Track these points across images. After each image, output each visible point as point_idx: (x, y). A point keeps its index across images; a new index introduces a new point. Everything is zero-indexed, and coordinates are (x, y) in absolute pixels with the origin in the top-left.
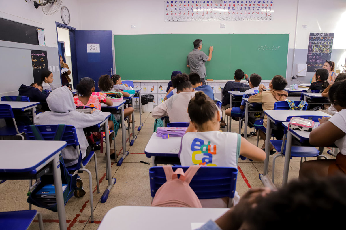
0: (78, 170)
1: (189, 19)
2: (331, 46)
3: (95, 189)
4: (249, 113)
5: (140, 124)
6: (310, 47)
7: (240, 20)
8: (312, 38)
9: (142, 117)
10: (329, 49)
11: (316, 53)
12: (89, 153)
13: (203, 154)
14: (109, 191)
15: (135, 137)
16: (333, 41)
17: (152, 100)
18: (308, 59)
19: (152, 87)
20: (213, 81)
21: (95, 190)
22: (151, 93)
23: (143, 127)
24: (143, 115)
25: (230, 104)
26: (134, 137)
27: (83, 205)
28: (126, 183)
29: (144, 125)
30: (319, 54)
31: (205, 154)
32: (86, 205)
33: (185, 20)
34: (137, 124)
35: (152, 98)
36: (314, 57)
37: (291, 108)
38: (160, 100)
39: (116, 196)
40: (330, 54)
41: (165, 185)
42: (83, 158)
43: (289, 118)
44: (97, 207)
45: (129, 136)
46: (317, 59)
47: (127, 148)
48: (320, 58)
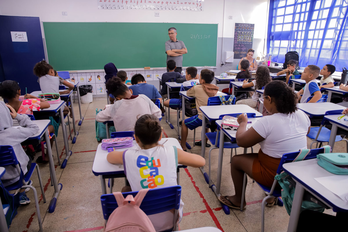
0: (20, 189)
1: (123, 7)
2: (252, 36)
3: (41, 198)
4: (186, 105)
5: (81, 118)
6: (236, 36)
7: (173, 9)
8: (237, 28)
9: (81, 109)
10: (251, 38)
11: (241, 42)
12: (31, 167)
13: (149, 169)
14: (56, 199)
15: (77, 133)
16: (253, 31)
17: (90, 91)
18: (234, 47)
19: (90, 77)
20: (151, 69)
21: (40, 200)
22: (89, 84)
23: (83, 121)
24: (82, 106)
25: (167, 94)
26: (75, 134)
27: (29, 219)
28: (73, 187)
29: (84, 118)
30: (243, 42)
31: (151, 169)
32: (33, 218)
33: (119, 8)
34: (77, 118)
35: (90, 88)
36: (239, 45)
37: (223, 102)
38: (99, 90)
39: (64, 203)
40: (252, 43)
41: (117, 211)
42: (24, 175)
43: (221, 117)
44: (46, 219)
45: (71, 132)
46: (242, 47)
47: (70, 147)
48: (244, 46)
